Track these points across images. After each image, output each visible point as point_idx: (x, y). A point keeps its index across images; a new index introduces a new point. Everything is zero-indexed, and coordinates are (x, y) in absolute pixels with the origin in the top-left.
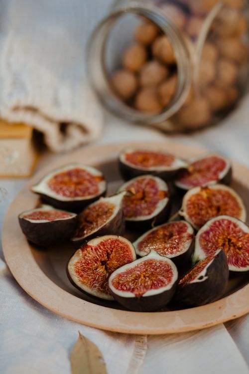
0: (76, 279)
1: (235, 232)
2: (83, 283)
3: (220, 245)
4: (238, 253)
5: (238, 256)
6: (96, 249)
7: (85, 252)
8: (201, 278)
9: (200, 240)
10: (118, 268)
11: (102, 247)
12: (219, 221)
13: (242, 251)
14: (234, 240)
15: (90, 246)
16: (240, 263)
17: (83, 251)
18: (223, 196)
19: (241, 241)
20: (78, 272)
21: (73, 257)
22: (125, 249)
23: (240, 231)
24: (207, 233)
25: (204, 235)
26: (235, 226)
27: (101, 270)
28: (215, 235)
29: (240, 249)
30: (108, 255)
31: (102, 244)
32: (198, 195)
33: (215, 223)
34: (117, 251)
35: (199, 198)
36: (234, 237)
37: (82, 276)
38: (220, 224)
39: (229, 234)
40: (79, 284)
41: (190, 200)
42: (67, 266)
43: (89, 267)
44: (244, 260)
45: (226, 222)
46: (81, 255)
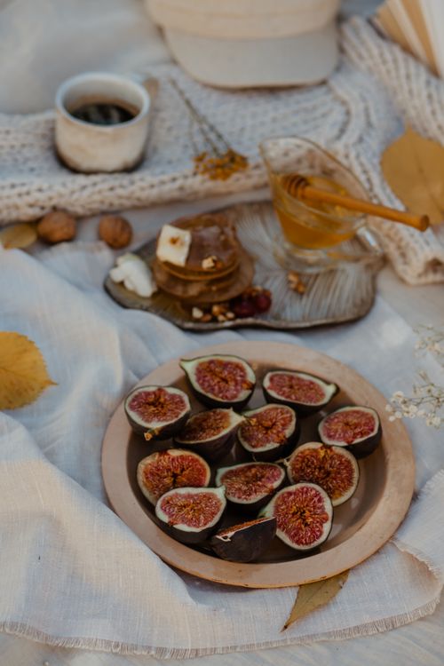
0: (141, 478)
1: (314, 507)
2: (145, 485)
3: (291, 512)
4: (301, 529)
5: (300, 531)
6: (173, 460)
7: (162, 458)
8: (225, 538)
9: (279, 498)
10: (185, 486)
11: (180, 460)
12: (308, 489)
13: (307, 528)
14: (307, 514)
15: (168, 455)
16: (296, 538)
17: (160, 456)
18: (341, 463)
19: (313, 518)
20: (146, 473)
21: (148, 458)
22: (202, 472)
23: (322, 508)
24: (290, 494)
25: (286, 495)
26: (320, 500)
27: (168, 481)
28: (294, 500)
29: (306, 525)
30: (183, 470)
31: (182, 457)
32: (315, 451)
33: (303, 489)
34: (193, 470)
35: (314, 454)
36: (310, 511)
37: (147, 478)
38: (306, 492)
39: (307, 506)
40: (141, 484)
41: (302, 453)
42: (138, 462)
43: (159, 473)
44: (302, 538)
45: (314, 492)
46: (156, 458)
